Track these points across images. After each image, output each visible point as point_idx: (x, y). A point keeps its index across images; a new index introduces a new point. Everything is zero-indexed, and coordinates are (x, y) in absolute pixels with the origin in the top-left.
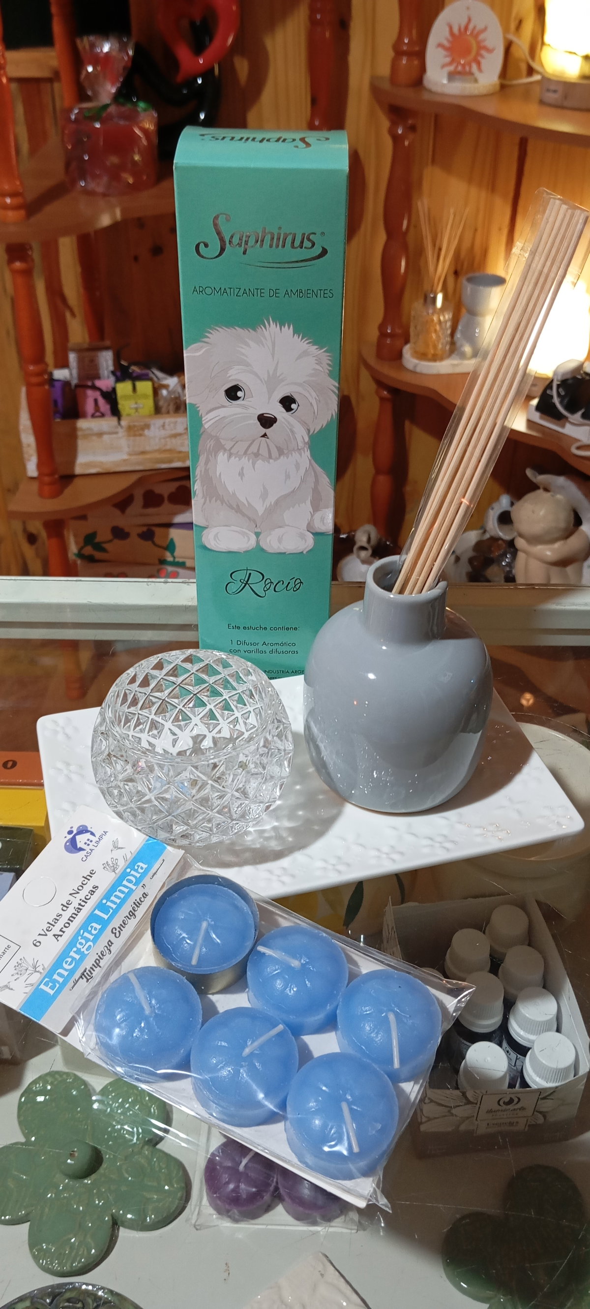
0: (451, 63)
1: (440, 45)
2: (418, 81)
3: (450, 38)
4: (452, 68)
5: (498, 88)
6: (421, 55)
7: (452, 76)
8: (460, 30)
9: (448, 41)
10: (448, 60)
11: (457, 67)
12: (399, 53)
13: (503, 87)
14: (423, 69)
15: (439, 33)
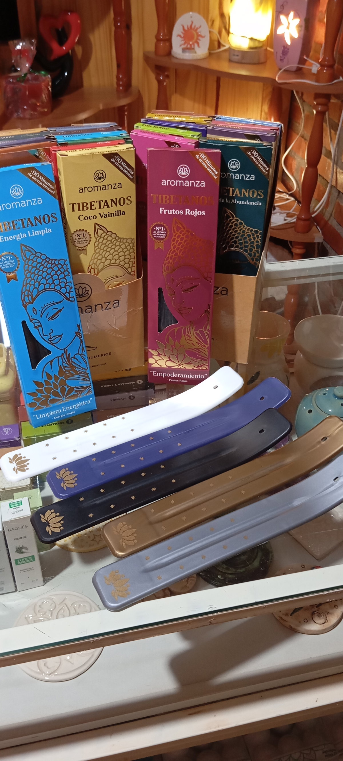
0: (184, 44)
1: (179, 36)
2: (169, 53)
3: (183, 32)
4: (185, 46)
5: (208, 55)
6: (170, 40)
7: (184, 50)
8: (188, 28)
9: (182, 33)
10: (183, 42)
11: (187, 46)
12: (158, 40)
13: (210, 54)
14: (171, 47)
15: (177, 30)
